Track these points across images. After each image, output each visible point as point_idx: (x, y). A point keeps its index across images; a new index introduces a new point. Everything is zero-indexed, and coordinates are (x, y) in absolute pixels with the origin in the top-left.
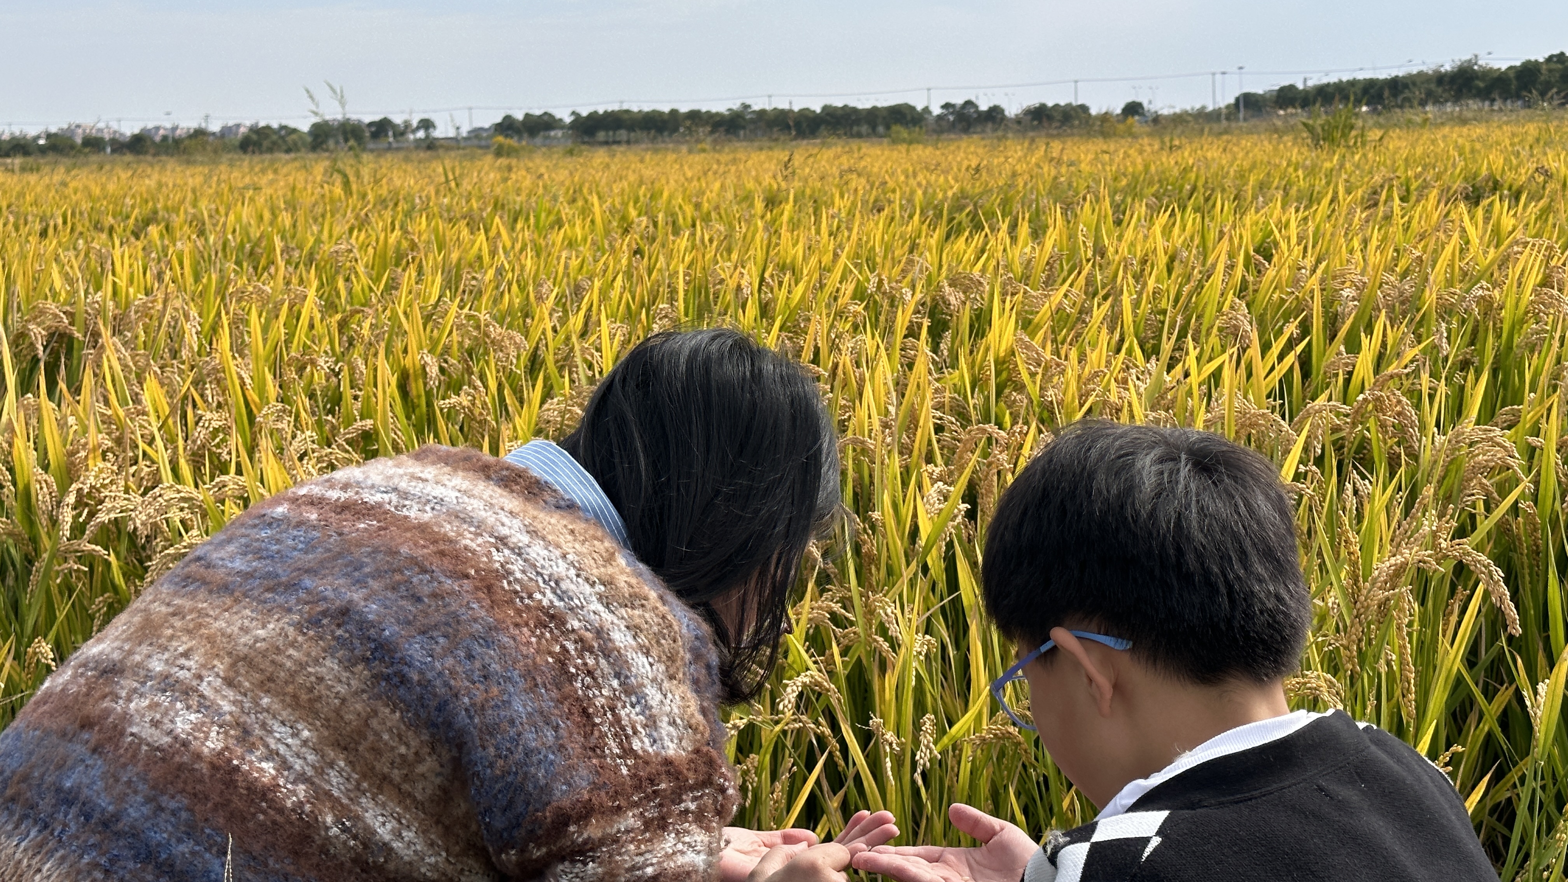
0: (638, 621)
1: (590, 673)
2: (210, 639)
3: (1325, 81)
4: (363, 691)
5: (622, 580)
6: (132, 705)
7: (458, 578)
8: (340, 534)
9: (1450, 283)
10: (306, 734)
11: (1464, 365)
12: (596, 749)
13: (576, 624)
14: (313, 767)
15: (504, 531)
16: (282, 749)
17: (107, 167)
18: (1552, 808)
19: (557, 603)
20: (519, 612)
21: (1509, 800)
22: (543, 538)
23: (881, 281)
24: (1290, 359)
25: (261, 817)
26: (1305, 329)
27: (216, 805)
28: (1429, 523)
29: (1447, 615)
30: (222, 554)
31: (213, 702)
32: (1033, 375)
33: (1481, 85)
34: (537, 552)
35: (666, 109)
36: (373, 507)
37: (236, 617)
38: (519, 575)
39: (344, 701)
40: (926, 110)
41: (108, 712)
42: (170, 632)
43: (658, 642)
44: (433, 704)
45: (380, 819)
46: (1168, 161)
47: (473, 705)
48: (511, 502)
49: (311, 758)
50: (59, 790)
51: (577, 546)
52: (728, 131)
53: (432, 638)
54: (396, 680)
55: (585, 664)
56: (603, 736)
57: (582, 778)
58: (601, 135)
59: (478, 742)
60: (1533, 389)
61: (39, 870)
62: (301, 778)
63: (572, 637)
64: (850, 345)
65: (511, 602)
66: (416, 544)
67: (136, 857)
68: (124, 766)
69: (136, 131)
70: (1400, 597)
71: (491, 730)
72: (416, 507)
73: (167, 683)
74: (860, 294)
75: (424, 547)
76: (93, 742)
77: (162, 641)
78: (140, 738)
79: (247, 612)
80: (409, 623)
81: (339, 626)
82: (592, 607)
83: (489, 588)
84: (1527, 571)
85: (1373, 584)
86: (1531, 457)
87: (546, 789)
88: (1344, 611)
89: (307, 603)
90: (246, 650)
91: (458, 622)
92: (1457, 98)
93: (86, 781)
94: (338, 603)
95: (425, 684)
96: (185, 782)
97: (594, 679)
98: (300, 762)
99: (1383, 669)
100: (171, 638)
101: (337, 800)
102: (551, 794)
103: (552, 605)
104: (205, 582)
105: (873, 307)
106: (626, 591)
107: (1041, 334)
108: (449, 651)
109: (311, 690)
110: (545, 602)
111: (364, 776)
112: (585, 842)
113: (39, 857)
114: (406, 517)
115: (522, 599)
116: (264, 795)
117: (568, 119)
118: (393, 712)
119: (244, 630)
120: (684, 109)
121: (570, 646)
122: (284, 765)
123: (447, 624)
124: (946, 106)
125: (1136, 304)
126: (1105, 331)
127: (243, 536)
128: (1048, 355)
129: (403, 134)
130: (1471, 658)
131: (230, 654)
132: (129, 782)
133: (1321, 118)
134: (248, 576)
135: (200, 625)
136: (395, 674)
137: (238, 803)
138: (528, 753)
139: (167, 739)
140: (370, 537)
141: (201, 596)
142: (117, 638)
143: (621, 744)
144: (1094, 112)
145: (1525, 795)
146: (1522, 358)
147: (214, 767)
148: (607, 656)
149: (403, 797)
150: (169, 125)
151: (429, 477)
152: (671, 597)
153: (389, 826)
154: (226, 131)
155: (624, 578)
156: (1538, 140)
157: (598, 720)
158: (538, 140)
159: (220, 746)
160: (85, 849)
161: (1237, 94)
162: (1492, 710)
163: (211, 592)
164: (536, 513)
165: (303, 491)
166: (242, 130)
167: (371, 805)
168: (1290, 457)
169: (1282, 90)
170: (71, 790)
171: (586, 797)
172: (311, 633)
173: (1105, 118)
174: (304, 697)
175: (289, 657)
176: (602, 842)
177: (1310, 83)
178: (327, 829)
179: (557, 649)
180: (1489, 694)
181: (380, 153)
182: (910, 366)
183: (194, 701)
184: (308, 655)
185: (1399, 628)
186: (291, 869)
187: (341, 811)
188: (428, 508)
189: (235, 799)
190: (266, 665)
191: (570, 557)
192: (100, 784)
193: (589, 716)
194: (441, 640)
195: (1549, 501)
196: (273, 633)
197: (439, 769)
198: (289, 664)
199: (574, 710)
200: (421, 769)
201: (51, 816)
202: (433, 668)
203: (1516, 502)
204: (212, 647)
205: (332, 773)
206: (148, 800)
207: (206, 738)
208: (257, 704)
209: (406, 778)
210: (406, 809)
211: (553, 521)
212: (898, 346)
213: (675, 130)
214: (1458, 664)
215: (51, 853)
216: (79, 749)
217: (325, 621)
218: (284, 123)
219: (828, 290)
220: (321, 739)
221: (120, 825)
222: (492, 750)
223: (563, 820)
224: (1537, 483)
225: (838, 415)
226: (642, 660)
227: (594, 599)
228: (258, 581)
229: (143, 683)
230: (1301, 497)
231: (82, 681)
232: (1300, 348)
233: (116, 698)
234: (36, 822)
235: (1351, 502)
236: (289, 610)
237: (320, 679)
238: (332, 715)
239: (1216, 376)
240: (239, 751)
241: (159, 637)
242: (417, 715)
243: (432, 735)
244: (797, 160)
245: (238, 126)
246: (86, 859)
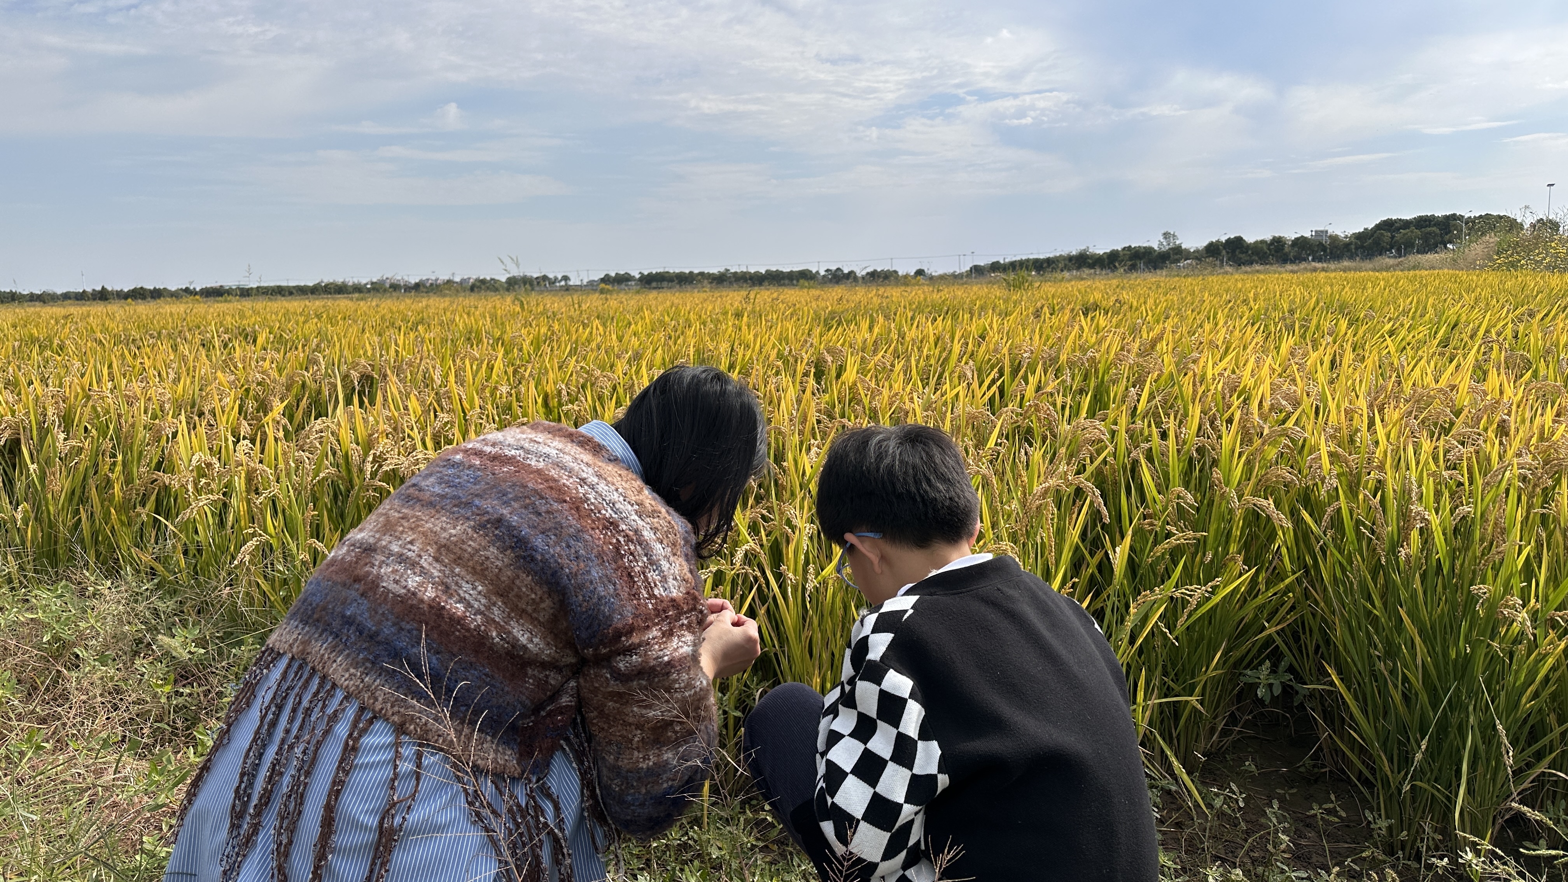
0: (656, 525)
1: (632, 554)
2: (424, 534)
3: (1014, 259)
4: (511, 565)
5: (647, 502)
6: (382, 570)
7: (561, 502)
8: (494, 474)
9: (1074, 351)
10: (480, 588)
11: (1081, 391)
12: (636, 595)
13: (624, 527)
14: (484, 605)
15: (584, 475)
16: (467, 596)
17: (401, 298)
18: (1123, 610)
19: (614, 516)
20: (593, 521)
21: (1102, 607)
22: (605, 479)
23: (791, 350)
24: (994, 388)
25: (458, 633)
26: (1001, 373)
27: (432, 627)
28: (1063, 467)
29: (1071, 515)
30: (428, 483)
31: (428, 570)
32: (866, 395)
33: (1090, 261)
34: (602, 487)
35: (687, 271)
36: (510, 458)
37: (437, 522)
38: (593, 501)
39: (500, 570)
40: (817, 272)
41: (368, 573)
42: (401, 529)
43: (667, 536)
44: (549, 572)
45: (521, 632)
46: (936, 296)
47: (571, 573)
48: (587, 457)
49: (483, 601)
50: (343, 616)
51: (623, 483)
52: (718, 283)
53: (547, 536)
54: (528, 559)
55: (629, 549)
56: (639, 588)
57: (628, 611)
58: (654, 284)
59: (573, 594)
60: (1114, 403)
61: (335, 661)
62: (478, 612)
63: (622, 534)
64: (774, 381)
65: (590, 515)
66: (536, 482)
67: (389, 655)
68: (380, 604)
69: (417, 281)
70: (1047, 504)
71: (581, 587)
72: (535, 459)
73: (401, 559)
74: (780, 356)
75: (541, 483)
76: (361, 591)
77: (397, 534)
78: (388, 590)
79: (444, 519)
80: (535, 527)
81: (496, 528)
82: (632, 518)
83: (578, 509)
84: (1111, 493)
85: (1033, 498)
86: (1113, 437)
87: (609, 618)
88: (1019, 511)
89: (478, 515)
90: (445, 541)
91: (562, 528)
92: (1078, 268)
93: (358, 612)
94: (495, 516)
95: (545, 561)
96: (415, 615)
97: (634, 557)
98: (477, 603)
99: (1039, 541)
100: (402, 532)
101: (498, 623)
102: (612, 620)
103: (611, 517)
104: (419, 500)
105: (786, 362)
106: (650, 508)
107: (869, 375)
108: (557, 543)
109: (482, 564)
110: (608, 515)
111: (512, 610)
112: (630, 645)
113: (334, 654)
114: (530, 465)
115: (595, 514)
116: (459, 622)
117: (638, 276)
118: (528, 576)
119: (444, 529)
120: (696, 271)
121: (621, 539)
122: (468, 605)
123: (556, 528)
124: (827, 271)
125: (918, 362)
126: (901, 374)
127: (438, 472)
128: (873, 385)
129: (554, 283)
130: (1083, 535)
131: (436, 543)
132: (383, 614)
133: (1012, 276)
134: (443, 497)
135: (418, 526)
136: (528, 556)
137: (444, 627)
138: (600, 598)
139: (404, 591)
140: (510, 477)
141: (417, 508)
142: (371, 530)
143: (648, 592)
144: (900, 273)
145: (1109, 604)
146: (1109, 387)
147: (431, 607)
148: (640, 545)
149: (533, 620)
150: (434, 278)
151: (540, 440)
152: (671, 510)
153: (526, 636)
154: (463, 281)
155: (648, 501)
156: (1117, 287)
157: (636, 579)
158: (623, 286)
159: (433, 595)
160: (360, 651)
161: (971, 265)
162: (1094, 562)
163: (423, 506)
164: (600, 464)
165: (470, 446)
166: (471, 280)
167: (516, 625)
168: (992, 435)
169: (993, 263)
170: (350, 616)
171: (631, 622)
172: (481, 532)
173: (906, 276)
174: (479, 568)
175: (470, 545)
176: (640, 645)
177: (1007, 260)
178: (493, 639)
179: (615, 541)
180: (1092, 555)
181: (541, 292)
182: (804, 392)
183: (417, 570)
184: (480, 545)
185: (1046, 519)
186: (474, 660)
187: (501, 629)
188: (541, 460)
189: (443, 624)
190: (457, 550)
191: (620, 490)
192: (367, 615)
193: (631, 577)
194: (553, 537)
195: (1122, 458)
196: (460, 532)
197: (552, 605)
198: (469, 550)
199: (624, 574)
200: (543, 605)
201: (340, 630)
202: (549, 553)
203: (1106, 457)
204: (426, 539)
205: (495, 609)
206: (394, 624)
207: (426, 591)
208: (453, 572)
209: (535, 610)
210: (535, 626)
211: (610, 469)
212: (798, 381)
213: (692, 282)
214: (1076, 539)
215: (341, 652)
216: (354, 594)
217: (489, 526)
218: (493, 277)
219: (764, 354)
220: (489, 591)
221: (379, 638)
222: (581, 598)
223: (618, 634)
224: (1116, 449)
225: (766, 415)
226: (659, 546)
227: (633, 513)
228: (448, 501)
229: (388, 558)
230: (999, 454)
231: (353, 554)
232: (998, 383)
233: (373, 566)
234: (331, 633)
235: (1024, 458)
236: (468, 519)
237: (487, 558)
238: (495, 578)
239: (957, 395)
240: (444, 598)
241: (395, 531)
242: (540, 578)
243: (549, 588)
244: (752, 296)
245: (469, 278)
246: (361, 656)
